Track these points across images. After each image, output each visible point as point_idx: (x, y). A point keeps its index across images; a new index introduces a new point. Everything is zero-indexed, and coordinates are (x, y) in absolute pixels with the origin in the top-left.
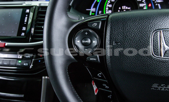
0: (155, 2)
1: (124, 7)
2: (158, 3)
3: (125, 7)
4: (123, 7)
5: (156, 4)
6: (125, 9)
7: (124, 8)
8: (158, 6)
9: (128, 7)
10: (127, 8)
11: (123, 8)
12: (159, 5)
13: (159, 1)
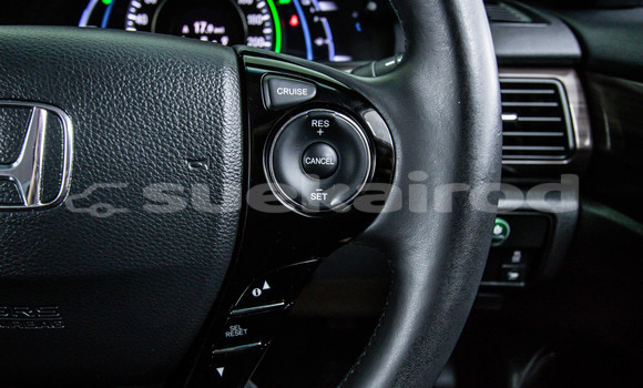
0: (312, 10)
1: (200, 27)
2: (321, 14)
3: (204, 24)
4: (197, 25)
5: (316, 19)
6: (204, 34)
7: (203, 30)
8: (320, 23)
9: (216, 26)
10: (211, 29)
11: (197, 30)
12: (324, 20)
13: (324, 7)
